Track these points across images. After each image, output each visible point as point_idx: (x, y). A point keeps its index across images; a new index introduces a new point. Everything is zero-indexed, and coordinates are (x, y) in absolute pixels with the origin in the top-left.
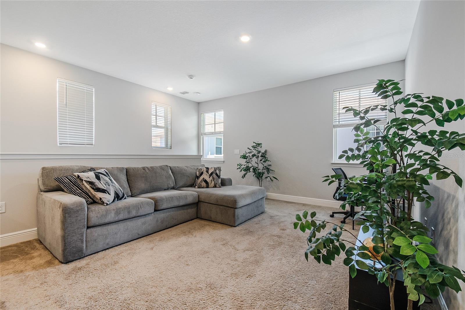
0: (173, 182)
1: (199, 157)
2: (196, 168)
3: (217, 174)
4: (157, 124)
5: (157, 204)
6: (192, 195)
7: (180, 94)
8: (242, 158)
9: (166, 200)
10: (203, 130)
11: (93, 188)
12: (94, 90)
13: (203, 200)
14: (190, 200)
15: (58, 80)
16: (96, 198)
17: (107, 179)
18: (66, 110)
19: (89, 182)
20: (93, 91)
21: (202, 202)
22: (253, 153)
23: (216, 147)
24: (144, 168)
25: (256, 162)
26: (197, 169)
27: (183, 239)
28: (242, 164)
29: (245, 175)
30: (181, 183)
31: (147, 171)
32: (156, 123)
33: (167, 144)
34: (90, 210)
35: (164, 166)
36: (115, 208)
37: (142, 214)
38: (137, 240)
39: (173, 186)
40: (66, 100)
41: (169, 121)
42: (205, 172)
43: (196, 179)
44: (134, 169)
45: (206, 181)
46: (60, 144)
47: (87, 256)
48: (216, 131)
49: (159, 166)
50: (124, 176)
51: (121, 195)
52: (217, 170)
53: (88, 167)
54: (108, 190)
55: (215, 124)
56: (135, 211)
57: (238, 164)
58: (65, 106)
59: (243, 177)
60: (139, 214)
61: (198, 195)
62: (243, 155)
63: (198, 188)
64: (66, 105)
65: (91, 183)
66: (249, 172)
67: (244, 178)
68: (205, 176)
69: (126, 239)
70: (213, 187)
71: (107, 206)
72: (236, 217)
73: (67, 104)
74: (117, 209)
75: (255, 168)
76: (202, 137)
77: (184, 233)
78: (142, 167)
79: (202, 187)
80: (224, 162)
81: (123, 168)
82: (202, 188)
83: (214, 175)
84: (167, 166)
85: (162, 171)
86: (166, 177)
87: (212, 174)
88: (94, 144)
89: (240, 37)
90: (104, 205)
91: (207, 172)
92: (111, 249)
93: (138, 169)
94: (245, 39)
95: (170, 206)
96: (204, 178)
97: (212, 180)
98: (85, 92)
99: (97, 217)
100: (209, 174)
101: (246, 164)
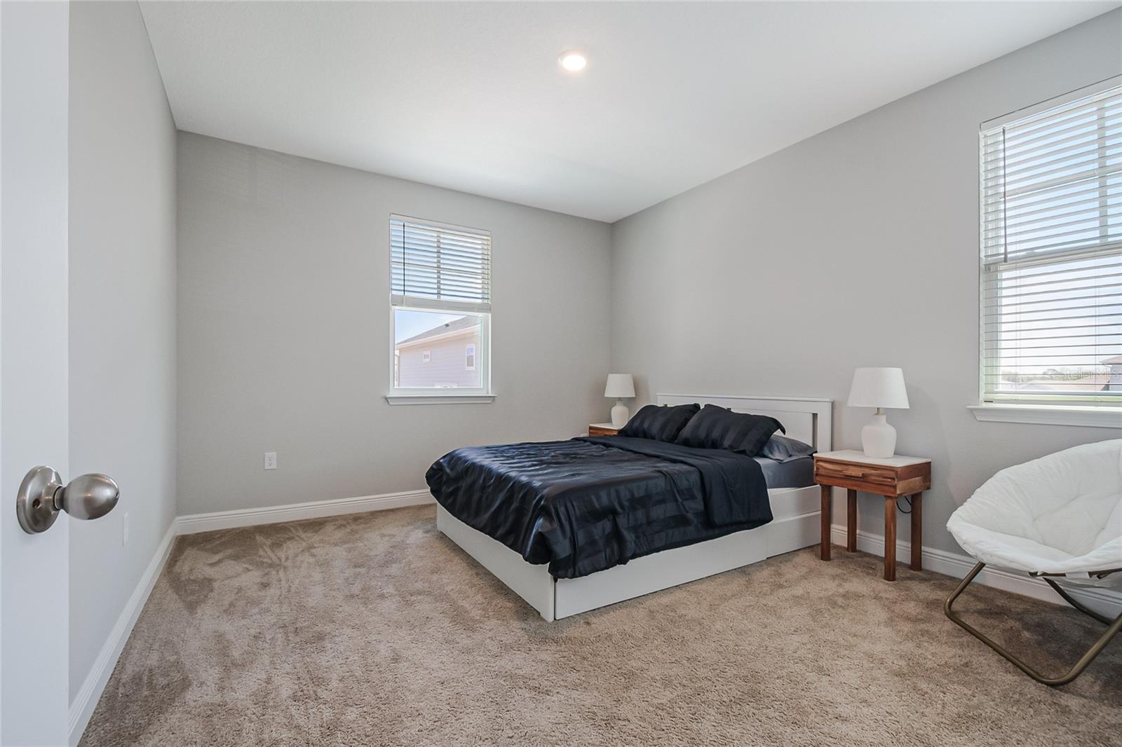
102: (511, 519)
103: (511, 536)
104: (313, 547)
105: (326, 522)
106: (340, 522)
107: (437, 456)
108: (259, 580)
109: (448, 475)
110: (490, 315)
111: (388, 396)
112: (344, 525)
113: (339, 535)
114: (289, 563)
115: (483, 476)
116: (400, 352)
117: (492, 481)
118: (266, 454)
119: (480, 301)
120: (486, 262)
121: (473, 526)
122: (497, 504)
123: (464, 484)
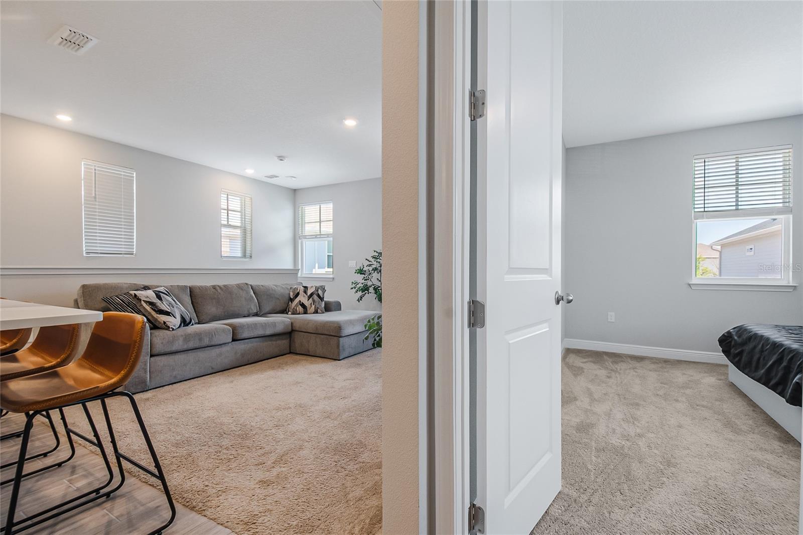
0: (257, 307)
1: (294, 272)
2: (289, 288)
3: (319, 296)
4: (230, 223)
5: (235, 332)
6: (283, 322)
7: (266, 178)
8: (358, 273)
9: (248, 327)
10: (302, 231)
11: (154, 310)
12: (135, 175)
13: (297, 329)
14: (279, 329)
15: (83, 163)
16: (159, 322)
17: (169, 299)
18: (95, 205)
19: (148, 302)
20: (134, 177)
21: (296, 332)
22: (374, 266)
23: (328, 255)
24: (214, 287)
25: (378, 279)
26: (291, 288)
27: (271, 373)
28: (358, 282)
29: (361, 298)
30: (267, 308)
31: (219, 290)
32: (228, 221)
33: (245, 253)
34: (153, 335)
35: (242, 284)
36: (183, 334)
37: (216, 343)
38: (211, 375)
39: (255, 311)
40: (95, 191)
41: (248, 218)
42: (302, 293)
43: (289, 303)
44: (200, 288)
45: (303, 305)
46: (87, 253)
47: (150, 389)
48: (322, 233)
49: (235, 285)
50: (188, 297)
51: (188, 320)
52: (319, 290)
53: (140, 284)
54: (173, 313)
55: (320, 222)
56: (208, 339)
57: (353, 282)
58: (93, 199)
59: (358, 301)
60: (213, 343)
61: (292, 323)
62: (359, 268)
63: (292, 314)
64: (95, 198)
65: (151, 304)
66: (368, 293)
67: (360, 301)
68: (302, 298)
69: (197, 372)
70: (314, 313)
71: (173, 332)
72: (341, 348)
73: (97, 196)
74: (185, 335)
75: (377, 288)
76: (300, 241)
77: (273, 368)
78: (211, 286)
79: (298, 312)
80: (333, 278)
81: (186, 287)
82: (298, 314)
83: (315, 297)
84: (246, 284)
85: (240, 291)
86: (245, 299)
87: (312, 295)
88: (134, 253)
89: (344, 120)
90: (170, 330)
91: (305, 292)
92: (179, 384)
93: (206, 288)
94: (350, 123)
95: (252, 334)
96: (300, 301)
97: (311, 303)
98: (121, 178)
99: (162, 343)
100: (308, 295)
101: (363, 281)
102: (780, 374)
103: (779, 387)
104: (636, 368)
105: (645, 359)
106: (655, 361)
107: (729, 327)
108: (606, 374)
109: (735, 340)
110: (791, 216)
111: (690, 283)
112: (657, 363)
113: (653, 366)
114: (622, 372)
115: (762, 343)
116: (721, 247)
117: (768, 347)
118: (609, 313)
119: (781, 205)
120: (788, 171)
121: (752, 378)
122: (770, 363)
123: (747, 348)
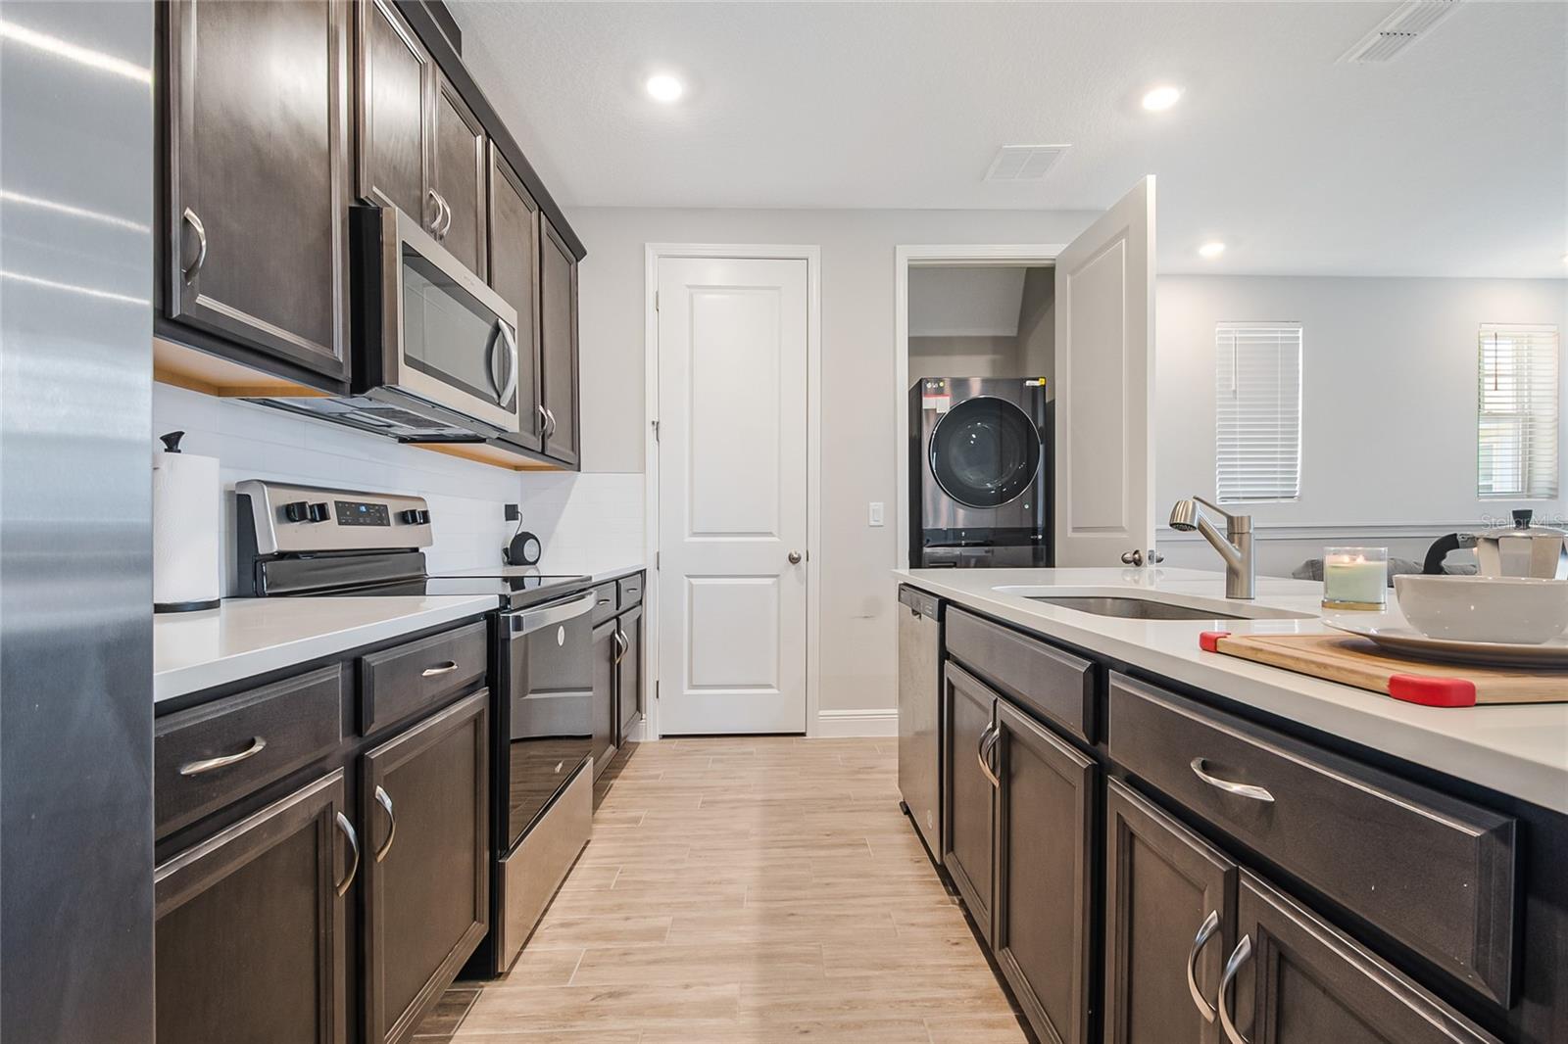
12: (1300, 334)
15: (1217, 330)
18: (1235, 406)
20: (1299, 338)
40: (1236, 379)
46: (1224, 499)
64: (1235, 391)
73: (1239, 389)
88: (1297, 494)
98: (1278, 343)
